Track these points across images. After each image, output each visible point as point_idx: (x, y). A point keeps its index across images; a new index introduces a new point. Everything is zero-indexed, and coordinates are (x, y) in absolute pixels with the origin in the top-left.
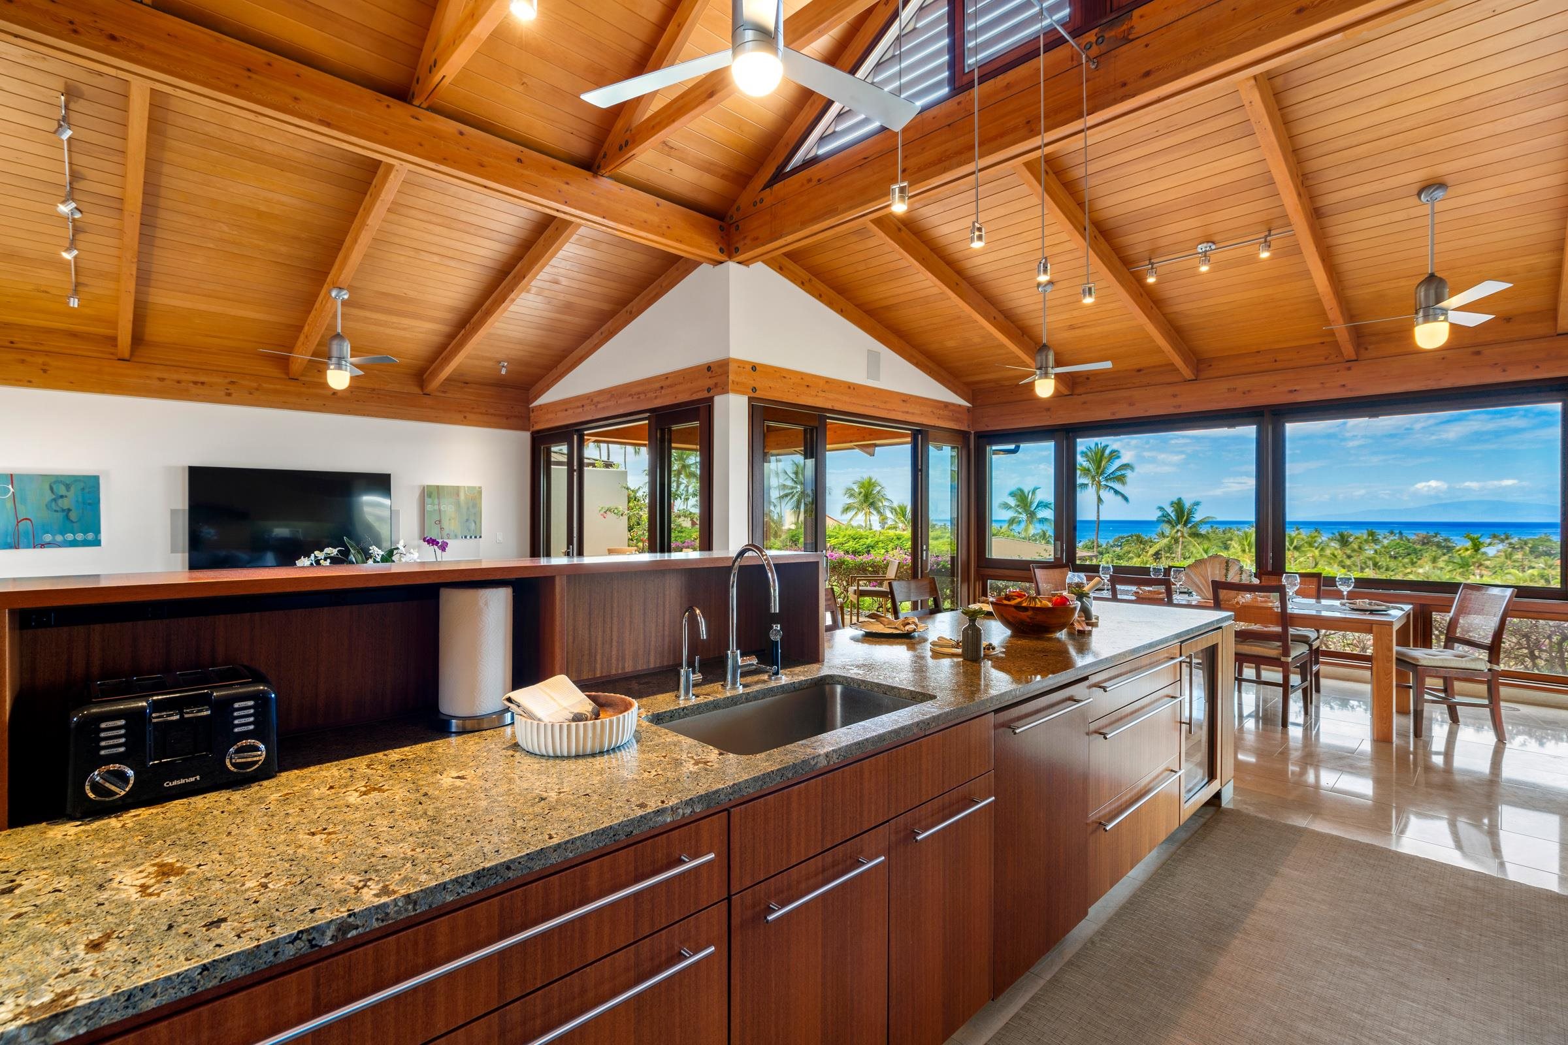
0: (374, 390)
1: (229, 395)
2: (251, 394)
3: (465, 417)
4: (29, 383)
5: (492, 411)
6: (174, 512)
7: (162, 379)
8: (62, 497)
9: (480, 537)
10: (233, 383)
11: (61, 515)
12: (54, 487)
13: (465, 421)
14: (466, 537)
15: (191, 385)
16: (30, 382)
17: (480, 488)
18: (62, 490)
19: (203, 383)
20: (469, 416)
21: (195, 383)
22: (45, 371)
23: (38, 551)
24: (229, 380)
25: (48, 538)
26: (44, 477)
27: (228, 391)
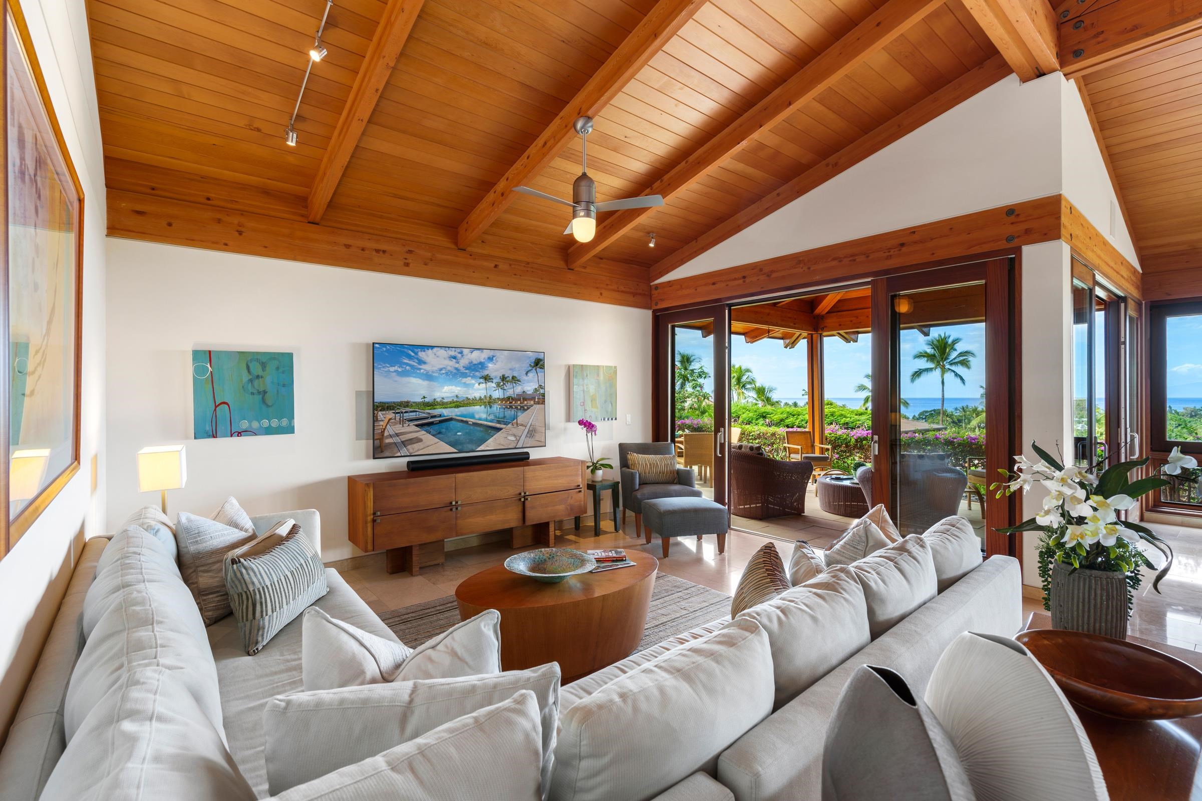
0: (528, 263)
1: (407, 265)
2: (426, 264)
3: (601, 294)
4: (225, 246)
5: (622, 288)
6: (358, 394)
7: (348, 246)
8: (258, 377)
9: (616, 419)
10: (410, 252)
11: (258, 398)
12: (251, 366)
13: (601, 299)
14: (604, 419)
15: (374, 253)
16: (226, 244)
17: (615, 367)
18: (256, 369)
19: (384, 252)
20: (605, 293)
21: (377, 251)
22: (240, 233)
23: (236, 440)
24: (408, 248)
25: (244, 425)
26: (242, 354)
27: (407, 261)
